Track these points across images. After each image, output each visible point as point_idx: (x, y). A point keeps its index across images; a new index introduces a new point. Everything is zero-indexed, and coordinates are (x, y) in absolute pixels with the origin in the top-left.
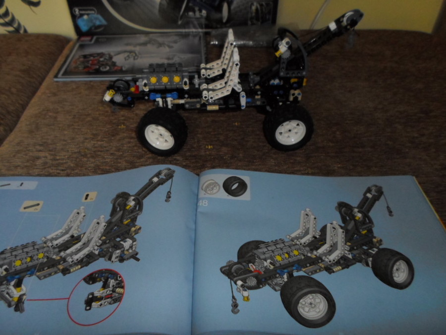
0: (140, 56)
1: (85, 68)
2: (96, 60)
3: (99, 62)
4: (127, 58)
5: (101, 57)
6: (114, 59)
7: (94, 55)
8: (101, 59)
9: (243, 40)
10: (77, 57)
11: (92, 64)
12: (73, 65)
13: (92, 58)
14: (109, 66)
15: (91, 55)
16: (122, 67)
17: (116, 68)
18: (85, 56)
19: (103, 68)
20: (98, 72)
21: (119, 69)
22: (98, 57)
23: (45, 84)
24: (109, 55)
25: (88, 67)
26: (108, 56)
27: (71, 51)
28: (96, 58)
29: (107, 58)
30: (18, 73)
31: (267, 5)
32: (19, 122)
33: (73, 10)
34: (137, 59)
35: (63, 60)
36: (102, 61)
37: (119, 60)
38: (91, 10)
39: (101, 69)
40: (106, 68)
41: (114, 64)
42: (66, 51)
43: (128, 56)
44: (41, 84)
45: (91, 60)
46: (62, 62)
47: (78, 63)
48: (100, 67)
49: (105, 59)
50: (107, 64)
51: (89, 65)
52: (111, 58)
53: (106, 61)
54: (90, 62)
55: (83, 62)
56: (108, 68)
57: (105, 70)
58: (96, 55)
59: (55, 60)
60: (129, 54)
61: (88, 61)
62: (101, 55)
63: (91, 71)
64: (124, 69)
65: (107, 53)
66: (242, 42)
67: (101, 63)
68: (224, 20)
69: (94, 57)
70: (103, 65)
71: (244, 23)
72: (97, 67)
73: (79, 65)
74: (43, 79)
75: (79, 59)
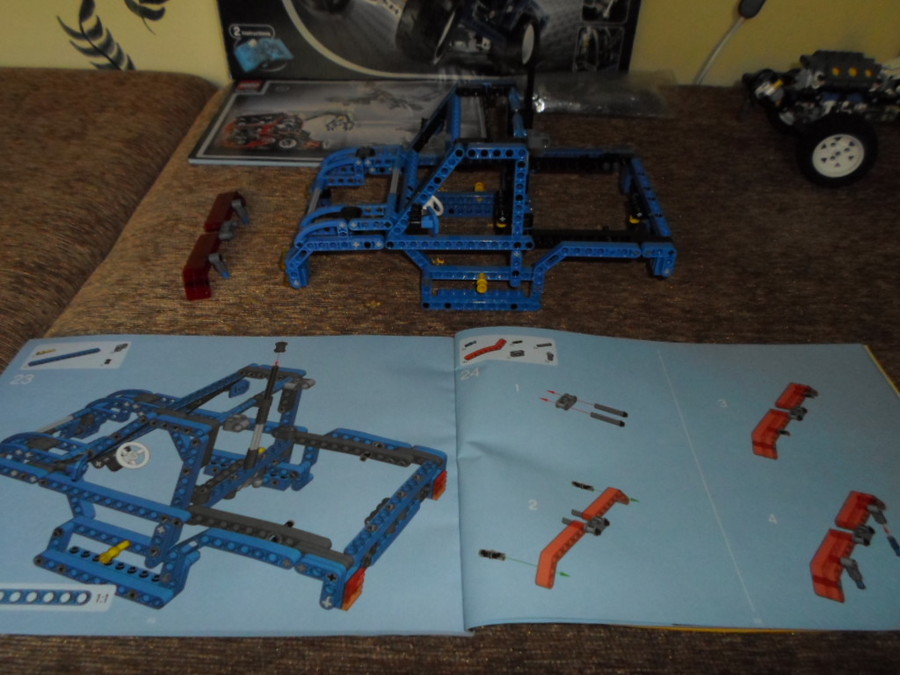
0: (356, 122)
1: (247, 141)
2: (271, 127)
3: (276, 130)
4: (331, 126)
5: (280, 123)
6: (306, 127)
7: (267, 118)
8: (281, 126)
9: (562, 99)
10: (233, 119)
11: (262, 135)
12: (226, 135)
13: (262, 123)
14: (296, 140)
15: (259, 117)
16: (321, 143)
17: (309, 144)
18: (248, 119)
19: (284, 144)
20: (274, 150)
21: (316, 145)
22: (275, 122)
23: (169, 168)
24: (296, 118)
25: (255, 139)
26: (293, 120)
27: (222, 108)
28: (270, 123)
29: (292, 124)
30: (118, 145)
31: (614, 32)
32: (119, 240)
33: (230, 29)
34: (351, 129)
35: (206, 124)
36: (283, 130)
37: (315, 128)
38: (264, 30)
39: (281, 144)
40: (289, 143)
41: (306, 136)
42: (210, 108)
43: (333, 122)
44: (160, 168)
45: (260, 127)
46: (203, 129)
47: (236, 130)
48: (278, 141)
49: (290, 126)
50: (292, 137)
51: (258, 136)
52: (299, 124)
53: (289, 129)
54: (260, 130)
55: (244, 131)
56: (294, 144)
57: (287, 147)
58: (270, 118)
59: (189, 125)
60: (333, 117)
61: (256, 128)
62: (281, 117)
63: (261, 148)
64: (325, 146)
65: (291, 114)
66: (560, 104)
67: (280, 132)
68: (525, 60)
69: (266, 121)
70: (283, 137)
71: (564, 67)
72: (274, 140)
73: (238, 134)
74: (166, 160)
75: (236, 123)
